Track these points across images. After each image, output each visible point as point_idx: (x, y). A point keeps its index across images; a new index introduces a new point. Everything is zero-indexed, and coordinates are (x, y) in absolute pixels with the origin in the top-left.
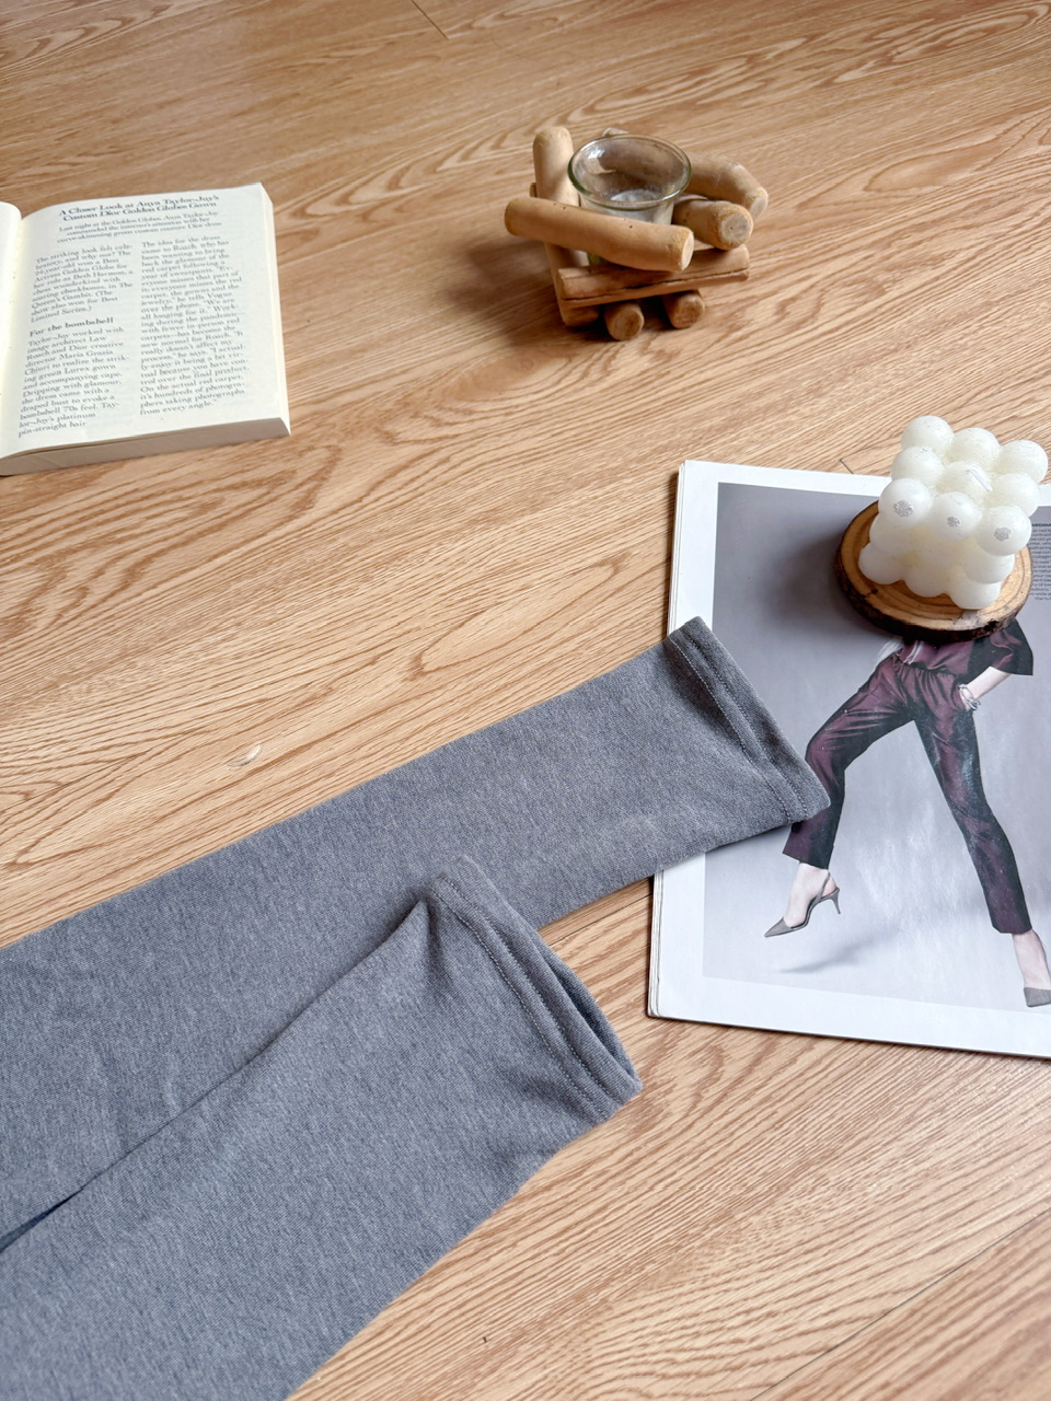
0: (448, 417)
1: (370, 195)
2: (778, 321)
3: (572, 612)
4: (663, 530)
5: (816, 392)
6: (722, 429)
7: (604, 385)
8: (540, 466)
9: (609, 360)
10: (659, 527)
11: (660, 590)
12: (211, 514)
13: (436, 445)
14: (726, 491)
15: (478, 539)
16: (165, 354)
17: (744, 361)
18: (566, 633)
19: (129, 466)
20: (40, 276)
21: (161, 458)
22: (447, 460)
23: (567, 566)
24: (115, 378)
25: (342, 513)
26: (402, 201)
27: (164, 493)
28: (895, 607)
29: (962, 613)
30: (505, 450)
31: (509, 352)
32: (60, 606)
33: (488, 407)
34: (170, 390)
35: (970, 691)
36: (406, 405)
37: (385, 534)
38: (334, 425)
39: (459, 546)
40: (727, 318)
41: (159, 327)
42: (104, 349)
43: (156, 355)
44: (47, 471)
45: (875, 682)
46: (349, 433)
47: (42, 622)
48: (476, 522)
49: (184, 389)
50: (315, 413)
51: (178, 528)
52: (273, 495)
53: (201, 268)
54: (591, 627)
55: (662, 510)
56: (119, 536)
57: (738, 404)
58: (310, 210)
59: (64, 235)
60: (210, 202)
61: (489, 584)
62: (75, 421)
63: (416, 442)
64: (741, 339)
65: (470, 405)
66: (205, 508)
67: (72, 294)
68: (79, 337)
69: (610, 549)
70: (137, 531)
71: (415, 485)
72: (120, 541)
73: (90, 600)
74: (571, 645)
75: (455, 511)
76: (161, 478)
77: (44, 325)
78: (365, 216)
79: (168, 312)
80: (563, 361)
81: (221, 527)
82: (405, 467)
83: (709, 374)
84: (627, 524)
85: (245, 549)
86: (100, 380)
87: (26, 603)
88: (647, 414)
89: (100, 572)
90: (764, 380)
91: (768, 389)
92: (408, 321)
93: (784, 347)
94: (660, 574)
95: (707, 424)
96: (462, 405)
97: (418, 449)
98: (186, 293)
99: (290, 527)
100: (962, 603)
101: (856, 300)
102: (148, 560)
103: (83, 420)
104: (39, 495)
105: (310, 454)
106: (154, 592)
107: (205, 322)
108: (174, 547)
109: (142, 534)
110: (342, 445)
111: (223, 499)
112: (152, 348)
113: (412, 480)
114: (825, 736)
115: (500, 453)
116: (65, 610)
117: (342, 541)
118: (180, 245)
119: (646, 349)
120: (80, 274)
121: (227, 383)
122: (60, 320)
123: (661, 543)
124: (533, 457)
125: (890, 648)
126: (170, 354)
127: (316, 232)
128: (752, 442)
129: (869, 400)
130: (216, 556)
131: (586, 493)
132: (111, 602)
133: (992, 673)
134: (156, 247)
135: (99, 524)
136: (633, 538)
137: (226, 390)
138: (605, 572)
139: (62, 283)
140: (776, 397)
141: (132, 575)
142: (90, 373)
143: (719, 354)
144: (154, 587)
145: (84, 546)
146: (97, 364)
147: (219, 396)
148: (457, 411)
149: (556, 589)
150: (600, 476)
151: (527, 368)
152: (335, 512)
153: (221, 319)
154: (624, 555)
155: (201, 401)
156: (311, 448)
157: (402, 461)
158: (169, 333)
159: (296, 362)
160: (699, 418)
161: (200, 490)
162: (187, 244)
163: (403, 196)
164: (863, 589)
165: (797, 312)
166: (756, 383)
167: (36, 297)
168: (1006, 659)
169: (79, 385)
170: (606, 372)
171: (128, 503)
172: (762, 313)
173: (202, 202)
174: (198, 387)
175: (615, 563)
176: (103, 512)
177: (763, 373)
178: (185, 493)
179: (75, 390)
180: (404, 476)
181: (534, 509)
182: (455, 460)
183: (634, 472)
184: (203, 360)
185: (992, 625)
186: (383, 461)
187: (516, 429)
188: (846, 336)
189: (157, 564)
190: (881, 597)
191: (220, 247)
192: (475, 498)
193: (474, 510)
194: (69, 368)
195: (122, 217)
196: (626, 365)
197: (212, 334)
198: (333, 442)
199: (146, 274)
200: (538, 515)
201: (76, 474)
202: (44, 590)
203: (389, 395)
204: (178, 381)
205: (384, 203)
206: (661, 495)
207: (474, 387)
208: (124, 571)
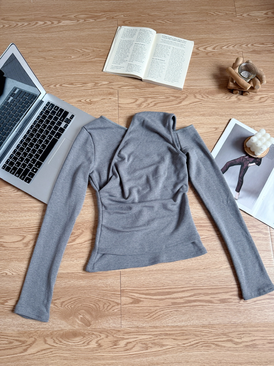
0: (205, 97)
1: (209, 49)
2: (259, 100)
3: (208, 133)
4: (225, 127)
5: (257, 115)
6: (241, 115)
7: (228, 101)
8: (213, 110)
9: (231, 97)
10: (225, 126)
11: (220, 135)
12: (168, 99)
13: (201, 100)
14: (236, 125)
15: (200, 118)
16: (170, 70)
17: (250, 105)
18: (205, 136)
19: (159, 87)
20: (156, 48)
21: (164, 87)
22: (201, 103)
23: (210, 126)
24: (162, 72)
25: (184, 106)
26: (214, 53)
27: (163, 93)
28: (247, 151)
29: (255, 155)
30: (210, 105)
31: (217, 89)
32: (146, 105)
33: (210, 97)
34: (169, 77)
35: (250, 165)
36: (200, 92)
37: (189, 112)
38: (189, 91)
39: (197, 118)
40: (251, 96)
41: (171, 65)
42: (162, 66)
43: (169, 70)
44: (148, 83)
45: (239, 158)
46: (190, 93)
47: (143, 107)
48: (201, 115)
49: (171, 78)
50: (187, 88)
51: (163, 100)
52: (176, 100)
53: (180, 56)
54: (209, 136)
55: (226, 124)
56: (155, 98)
57: (245, 112)
58: (199, 49)
59: (162, 41)
60: (185, 42)
61: (199, 125)
62: (155, 77)
63: (199, 99)
64: (251, 101)
65: (208, 96)
66: (167, 98)
67: (160, 54)
68: (159, 62)
69: (217, 126)
70: (158, 98)
71: (196, 106)
72: (155, 99)
73: (149, 106)
74: (205, 138)
75: (199, 112)
76: (163, 91)
77: (155, 58)
78: (207, 53)
79: (172, 62)
80: (225, 94)
81: (168, 102)
82: (195, 102)
83: (244, 105)
84: (221, 124)
85: (170, 106)
86: (160, 71)
87: (141, 103)
88: (232, 108)
89: (151, 102)
90: (251, 109)
91: (251, 111)
92: (206, 77)
93: (257, 105)
94: (221, 133)
95: (239, 113)
96: (207, 95)
97: (198, 100)
98: (176, 60)
99: (177, 105)
100: (255, 154)
101: (272, 102)
102: (158, 103)
103: (156, 78)
104: (146, 86)
105: (184, 95)
106: (157, 108)
107: (177, 67)
108: (162, 102)
109: (158, 99)
110: (188, 95)
111: (170, 98)
112: (168, 69)
113: (196, 105)
114: (230, 162)
115: (209, 105)
116: (146, 106)
117: (183, 110)
118: (178, 50)
119: (237, 97)
120: (162, 50)
121: (177, 79)
122: (157, 58)
123: (224, 128)
124: (213, 108)
125: (244, 155)
126: (171, 71)
127: (198, 54)
128: (244, 119)
129: (263, 119)
130: (166, 106)
131: (218, 117)
132: (152, 107)
133: (254, 164)
134: (174, 49)
135: (153, 95)
136: (221, 126)
137: (176, 80)
138: (214, 129)
139: (159, 51)
140: (251, 113)
141: (155, 104)
142: (159, 70)
143: (247, 102)
144: (157, 107)
145: (150, 97)
146: (160, 69)
147: (175, 81)
148: (206, 96)
149: (207, 129)
150: (221, 115)
151: (219, 93)
152: (183, 105)
153: (179, 67)
154: (218, 128)
155: (172, 81)
156: (184, 94)
157: (195, 101)
158: (172, 67)
159: (187, 78)
160: (238, 112)
161: (167, 95)
162: (179, 50)
163: (215, 52)
164: (245, 147)
165: (263, 100)
166: (250, 109)
167: (155, 52)
168: (257, 163)
169: (157, 71)
170: (230, 98)
171: (158, 93)
172: (257, 98)
173: (184, 42)
174: (173, 78)
175: (216, 129)
176: (154, 93)
177: (252, 108)
178: (166, 94)
179: (156, 72)
180: (195, 104)
181: (210, 116)
182: (202, 104)
183: (226, 116)
184: (175, 74)
185: (258, 158)
186: (193, 100)
187: (213, 102)
188: (267, 107)
189: (159, 104)
190: (246, 149)
191: (184, 53)
192: (203, 111)
193: (202, 113)
194: (157, 68)
195: (171, 40)
196: (233, 99)
197: (178, 69)
198: (187, 94)
199: (171, 54)
200: (210, 117)
201: (152, 85)
202: (144, 102)
203: (198, 89)
204: (170, 76)
205: (211, 52)
206: (227, 121)
207: (210, 93)
208: (155, 103)
